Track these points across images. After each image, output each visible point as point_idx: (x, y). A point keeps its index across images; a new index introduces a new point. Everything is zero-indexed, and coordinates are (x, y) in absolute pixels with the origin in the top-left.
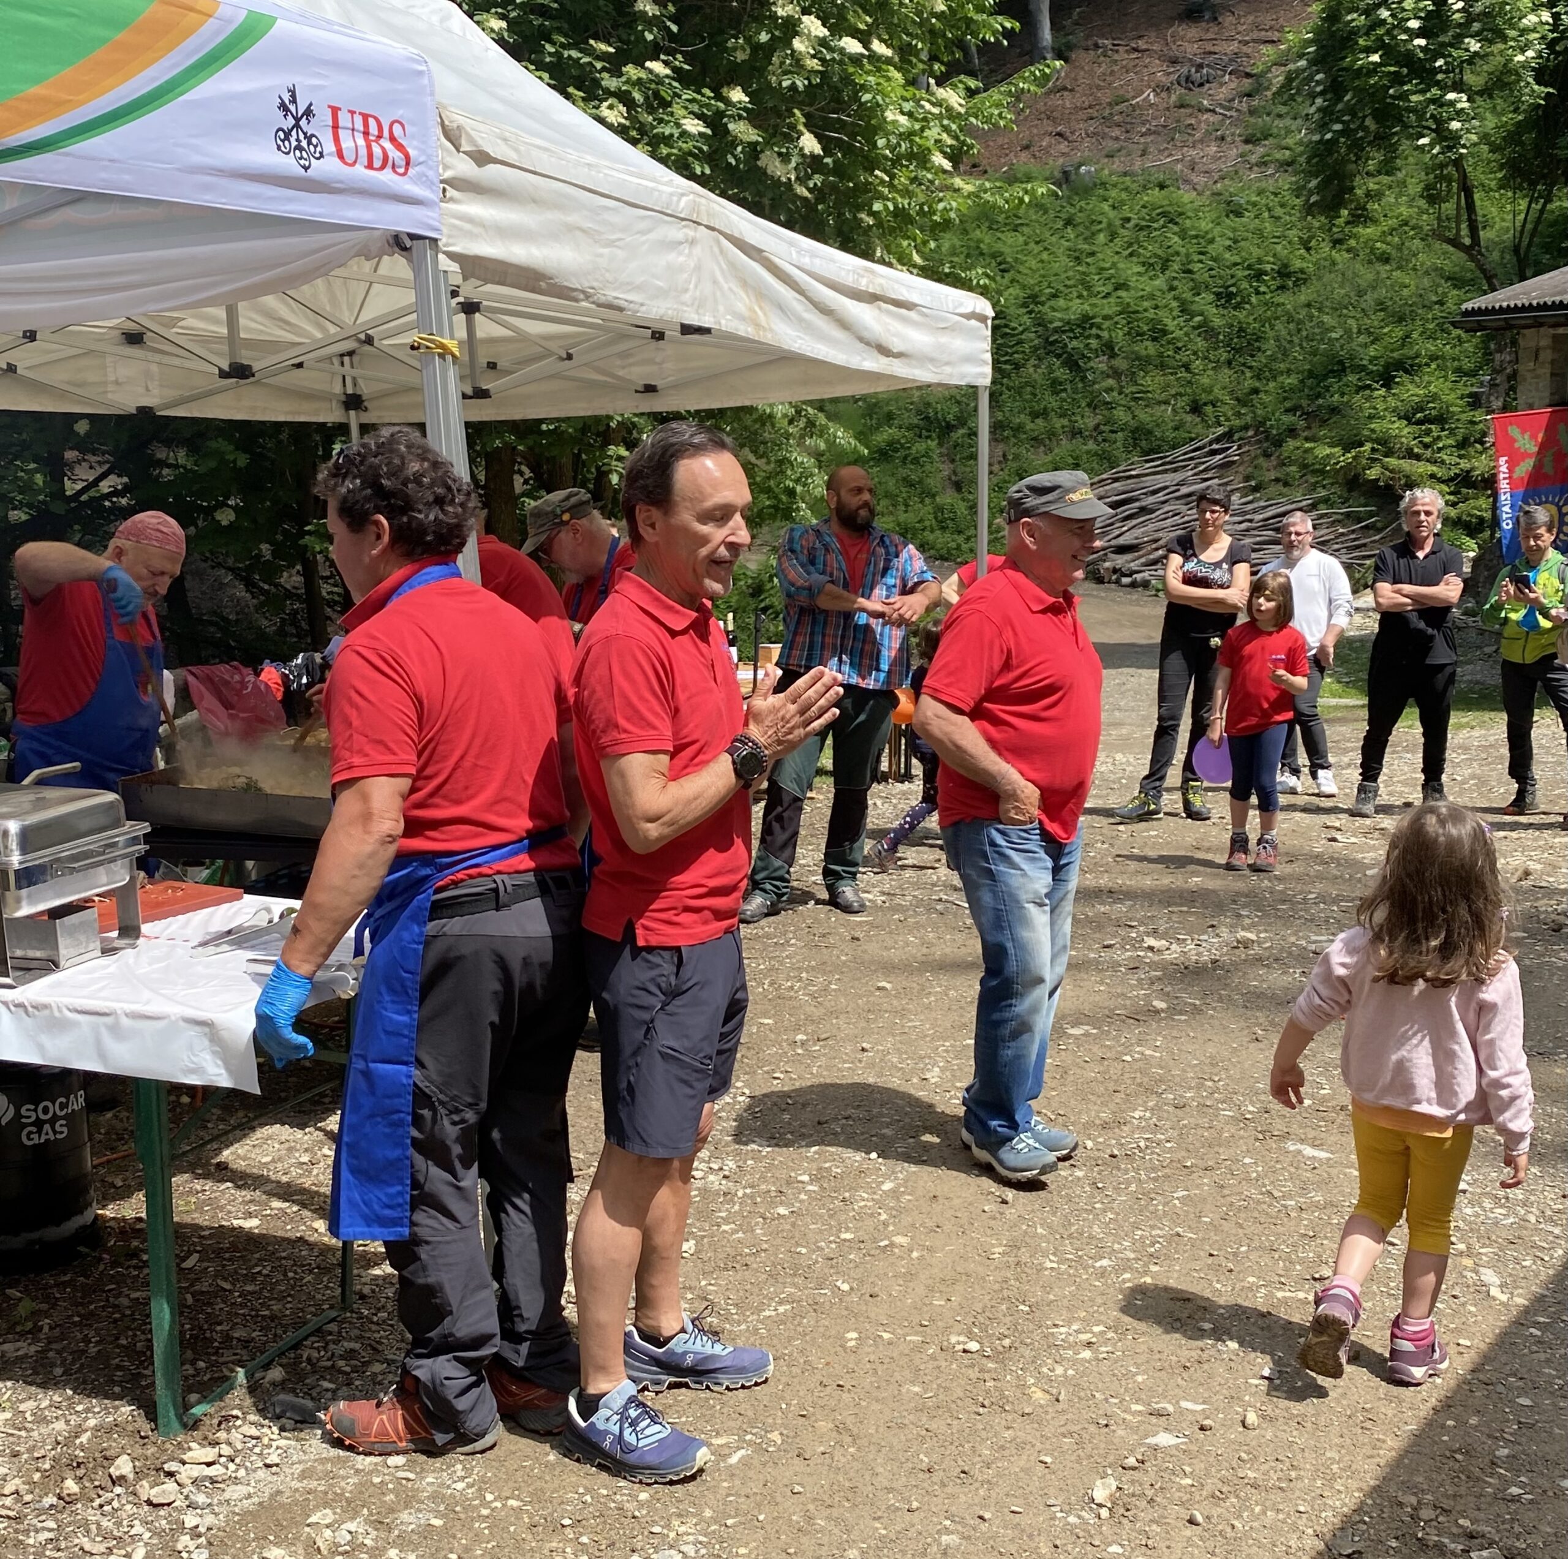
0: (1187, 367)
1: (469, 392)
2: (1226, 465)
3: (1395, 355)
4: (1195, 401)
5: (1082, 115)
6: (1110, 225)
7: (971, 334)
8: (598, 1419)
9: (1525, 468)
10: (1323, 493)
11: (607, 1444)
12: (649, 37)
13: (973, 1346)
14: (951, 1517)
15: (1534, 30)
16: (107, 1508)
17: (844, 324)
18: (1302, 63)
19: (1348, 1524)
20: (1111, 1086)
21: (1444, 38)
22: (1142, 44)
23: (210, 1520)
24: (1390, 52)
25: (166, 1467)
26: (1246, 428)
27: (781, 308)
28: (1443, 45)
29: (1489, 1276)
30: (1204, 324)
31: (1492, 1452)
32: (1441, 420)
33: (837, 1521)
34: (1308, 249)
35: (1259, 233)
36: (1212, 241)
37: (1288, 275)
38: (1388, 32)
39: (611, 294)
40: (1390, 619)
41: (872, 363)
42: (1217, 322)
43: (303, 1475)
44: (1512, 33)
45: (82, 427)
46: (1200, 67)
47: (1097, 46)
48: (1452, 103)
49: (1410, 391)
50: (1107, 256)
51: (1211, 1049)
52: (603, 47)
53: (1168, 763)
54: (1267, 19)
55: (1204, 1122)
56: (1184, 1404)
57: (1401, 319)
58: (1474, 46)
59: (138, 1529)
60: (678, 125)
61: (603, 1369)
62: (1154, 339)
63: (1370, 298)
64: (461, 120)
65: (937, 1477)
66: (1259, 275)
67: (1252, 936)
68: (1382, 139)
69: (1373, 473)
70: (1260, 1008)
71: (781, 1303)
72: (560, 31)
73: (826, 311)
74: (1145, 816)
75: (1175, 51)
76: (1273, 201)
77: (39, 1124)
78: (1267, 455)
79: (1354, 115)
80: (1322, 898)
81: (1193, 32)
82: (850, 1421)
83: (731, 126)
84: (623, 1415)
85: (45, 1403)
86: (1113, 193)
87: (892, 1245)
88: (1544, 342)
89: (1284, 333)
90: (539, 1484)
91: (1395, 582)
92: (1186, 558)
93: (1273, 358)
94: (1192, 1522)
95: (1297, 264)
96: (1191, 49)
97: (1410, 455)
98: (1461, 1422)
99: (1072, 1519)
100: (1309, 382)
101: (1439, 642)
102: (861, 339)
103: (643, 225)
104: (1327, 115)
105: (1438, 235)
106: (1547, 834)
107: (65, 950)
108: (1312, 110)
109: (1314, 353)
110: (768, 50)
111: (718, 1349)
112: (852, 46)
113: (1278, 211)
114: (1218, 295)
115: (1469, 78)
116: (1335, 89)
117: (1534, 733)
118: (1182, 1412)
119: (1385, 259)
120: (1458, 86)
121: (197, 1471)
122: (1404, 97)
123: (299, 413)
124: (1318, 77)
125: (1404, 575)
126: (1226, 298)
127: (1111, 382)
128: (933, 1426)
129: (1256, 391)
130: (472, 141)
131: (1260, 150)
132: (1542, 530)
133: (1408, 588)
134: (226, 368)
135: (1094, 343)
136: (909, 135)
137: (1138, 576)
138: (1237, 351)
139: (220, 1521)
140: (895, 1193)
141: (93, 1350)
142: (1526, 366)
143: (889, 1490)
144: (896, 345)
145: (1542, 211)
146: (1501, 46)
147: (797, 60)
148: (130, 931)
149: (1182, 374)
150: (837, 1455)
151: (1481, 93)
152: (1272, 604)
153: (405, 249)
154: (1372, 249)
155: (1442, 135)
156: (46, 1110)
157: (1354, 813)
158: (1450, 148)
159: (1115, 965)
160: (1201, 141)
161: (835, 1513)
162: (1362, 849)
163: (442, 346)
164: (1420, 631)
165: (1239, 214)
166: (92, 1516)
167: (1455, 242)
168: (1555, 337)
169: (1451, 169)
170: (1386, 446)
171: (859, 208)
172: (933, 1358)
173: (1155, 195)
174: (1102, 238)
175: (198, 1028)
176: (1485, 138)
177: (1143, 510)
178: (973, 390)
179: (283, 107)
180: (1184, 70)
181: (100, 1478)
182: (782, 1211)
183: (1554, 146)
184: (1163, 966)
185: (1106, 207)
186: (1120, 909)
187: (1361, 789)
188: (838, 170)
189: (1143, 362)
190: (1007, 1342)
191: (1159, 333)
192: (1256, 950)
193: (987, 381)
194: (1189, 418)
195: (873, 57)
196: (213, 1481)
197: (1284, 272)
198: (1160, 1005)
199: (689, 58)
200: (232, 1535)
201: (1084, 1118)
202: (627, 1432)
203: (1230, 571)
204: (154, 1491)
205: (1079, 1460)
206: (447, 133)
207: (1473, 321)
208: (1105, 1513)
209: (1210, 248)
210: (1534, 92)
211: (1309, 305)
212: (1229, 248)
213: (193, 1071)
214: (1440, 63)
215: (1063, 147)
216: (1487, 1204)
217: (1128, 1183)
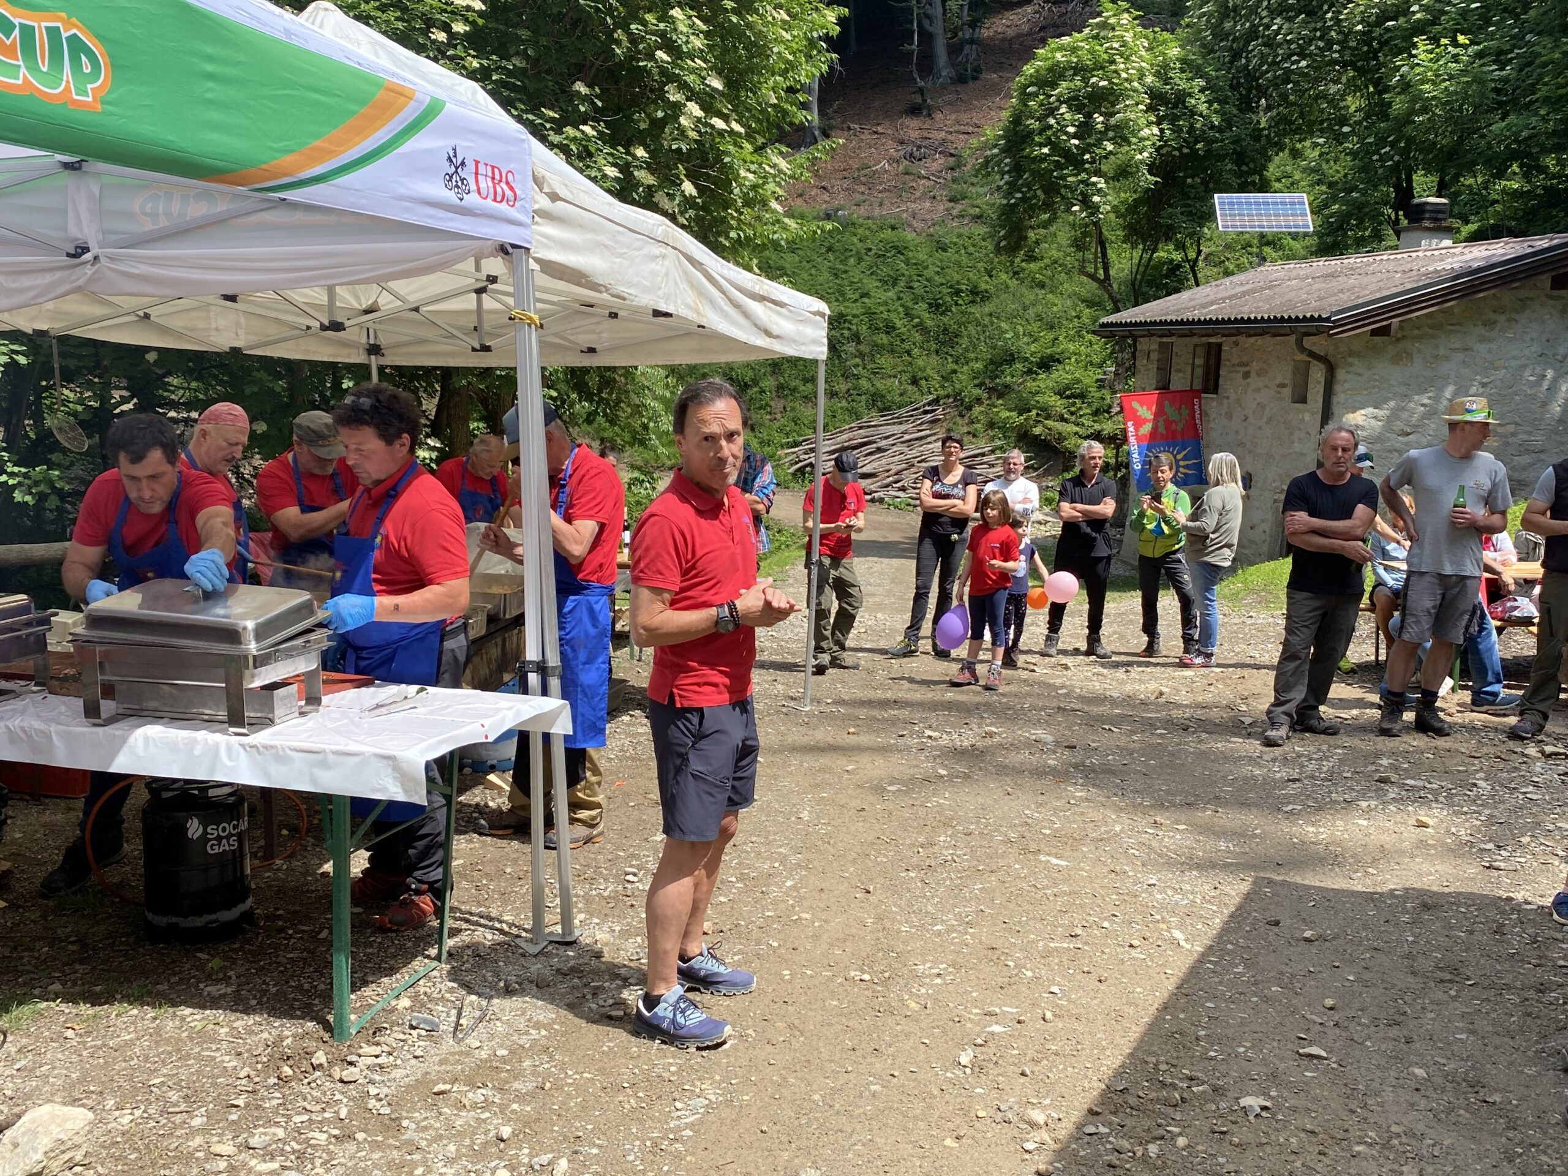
0: (909, 353)
1: (477, 346)
2: (934, 422)
3: (1048, 351)
4: (914, 377)
5: (839, 175)
6: (858, 253)
7: (816, 325)
8: (659, 1010)
9: (1146, 428)
10: (999, 443)
11: (665, 1025)
12: (582, 109)
13: (866, 977)
14: (870, 1074)
15: (1148, 139)
16: (313, 1085)
17: (747, 315)
18: (996, 151)
19: (1119, 1074)
20: (922, 823)
21: (1090, 141)
22: (880, 129)
23: (386, 1090)
24: (1055, 147)
25: (349, 1059)
26: (948, 396)
27: (712, 302)
28: (1089, 145)
29: (1177, 934)
30: (921, 324)
31: (1195, 1033)
32: (1082, 396)
33: (802, 1079)
34: (991, 276)
35: (958, 264)
36: (927, 267)
37: (977, 294)
38: (1054, 134)
39: (621, 289)
40: (1069, 527)
41: (761, 341)
42: (930, 323)
43: (441, 1063)
44: (1134, 140)
45: (151, 357)
46: (919, 147)
47: (849, 128)
48: (1094, 184)
49: (1060, 375)
50: (856, 274)
51: (980, 800)
52: (551, 114)
53: (923, 618)
54: (965, 117)
55: (985, 843)
56: (1005, 1009)
57: (1052, 327)
58: (1110, 147)
59: (338, 1096)
60: (600, 170)
61: (665, 980)
62: (888, 333)
63: (1031, 312)
64: (543, 172)
65: (858, 1053)
66: (958, 292)
67: (994, 729)
68: (1048, 206)
69: (1037, 430)
70: (1007, 775)
71: (735, 954)
72: (520, 101)
73: (737, 306)
74: (908, 653)
75: (902, 134)
76: (969, 242)
77: (219, 839)
78: (962, 416)
79: (1030, 189)
80: (1033, 708)
81: (913, 123)
82: (796, 1022)
83: (636, 173)
84: (675, 1007)
85: (251, 1022)
86: (860, 231)
87: (800, 918)
88: (1154, 347)
89: (974, 332)
90: (601, 1065)
91: (1072, 502)
92: (934, 483)
93: (967, 350)
94: (1023, 1074)
95: (983, 286)
96: (914, 135)
97: (1062, 419)
98: (1175, 1017)
99: (949, 1075)
100: (990, 367)
101: (1101, 544)
102: (756, 326)
103: (638, 244)
104: (1013, 187)
105: (1082, 271)
106: (1169, 670)
107: (279, 712)
108: (1002, 183)
109: (994, 348)
110: (664, 122)
111: (722, 969)
112: (719, 123)
113: (971, 249)
114: (930, 305)
115: (1104, 168)
116: (1017, 169)
117: (1159, 605)
118: (1004, 1013)
119: (1042, 286)
120: (1098, 173)
121: (370, 1061)
122: (1064, 178)
123: (336, 356)
124: (1007, 160)
125: (1078, 498)
126: (936, 307)
127: (857, 360)
128: (851, 1024)
129: (955, 372)
130: (549, 185)
131: (959, 207)
132: (1166, 468)
133: (1079, 506)
134: (327, 323)
135: (846, 333)
136: (754, 187)
137: (876, 495)
138: (943, 343)
139: (392, 1091)
140: (794, 888)
141: (273, 990)
142: (1141, 362)
143: (831, 1061)
144: (775, 331)
145: (1150, 259)
146: (1127, 148)
147: (682, 132)
148: (313, 700)
149: (906, 357)
150: (794, 1041)
151: (1113, 178)
152: (995, 512)
153: (507, 253)
154: (1033, 279)
155: (1086, 202)
156: (224, 830)
157: (1043, 654)
158: (1092, 214)
159: (908, 749)
160: (920, 198)
161: (799, 1074)
162: (1052, 676)
163: (530, 318)
164: (1088, 534)
165: (945, 250)
166: (306, 1090)
167: (1093, 277)
168: (1161, 344)
169: (1092, 228)
170: (1046, 412)
171: (719, 234)
172: (841, 984)
173: (888, 234)
174: (852, 261)
175: (385, 762)
176: (1115, 210)
177: (879, 450)
178: (815, 362)
179: (450, 159)
180: (909, 149)
181: (305, 1065)
182: (722, 899)
183: (1159, 216)
184: (941, 748)
185: (855, 240)
186: (904, 713)
187: (1048, 638)
188: (704, 208)
189: (879, 348)
190: (887, 975)
191: (890, 328)
192: (996, 739)
193: (824, 357)
194: (910, 388)
195: (732, 132)
196: (381, 1067)
197: (974, 291)
198: (943, 772)
199: (608, 125)
200: (402, 1099)
201: (908, 842)
202: (679, 1016)
203: (964, 489)
204: (345, 1073)
205: (946, 1042)
206: (536, 180)
207: (1107, 332)
208: (968, 1071)
209: (925, 272)
210: (1149, 180)
211: (991, 315)
212: (938, 273)
213: (378, 790)
214: (1087, 156)
215: (826, 197)
216: (1170, 893)
217: (944, 880)
